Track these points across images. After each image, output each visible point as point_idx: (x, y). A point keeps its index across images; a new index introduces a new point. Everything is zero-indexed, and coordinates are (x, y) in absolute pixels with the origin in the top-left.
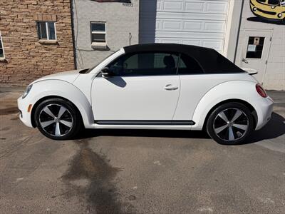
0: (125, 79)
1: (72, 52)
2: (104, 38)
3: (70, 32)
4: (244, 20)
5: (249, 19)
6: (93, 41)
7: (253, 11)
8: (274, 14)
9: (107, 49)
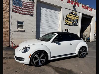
0: (60, 42)
1: (9, 32)
2: (23, 27)
3: (8, 24)
4: (64, 24)
5: (65, 24)
6: (18, 28)
7: (65, 22)
8: (70, 23)
9: (24, 31)
